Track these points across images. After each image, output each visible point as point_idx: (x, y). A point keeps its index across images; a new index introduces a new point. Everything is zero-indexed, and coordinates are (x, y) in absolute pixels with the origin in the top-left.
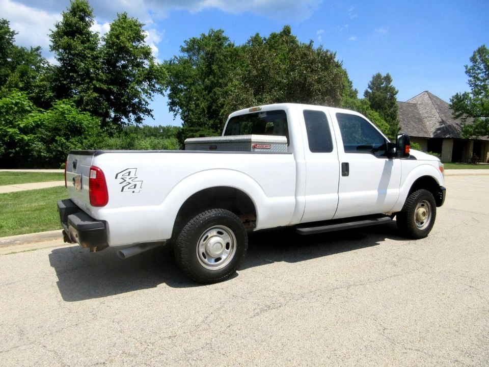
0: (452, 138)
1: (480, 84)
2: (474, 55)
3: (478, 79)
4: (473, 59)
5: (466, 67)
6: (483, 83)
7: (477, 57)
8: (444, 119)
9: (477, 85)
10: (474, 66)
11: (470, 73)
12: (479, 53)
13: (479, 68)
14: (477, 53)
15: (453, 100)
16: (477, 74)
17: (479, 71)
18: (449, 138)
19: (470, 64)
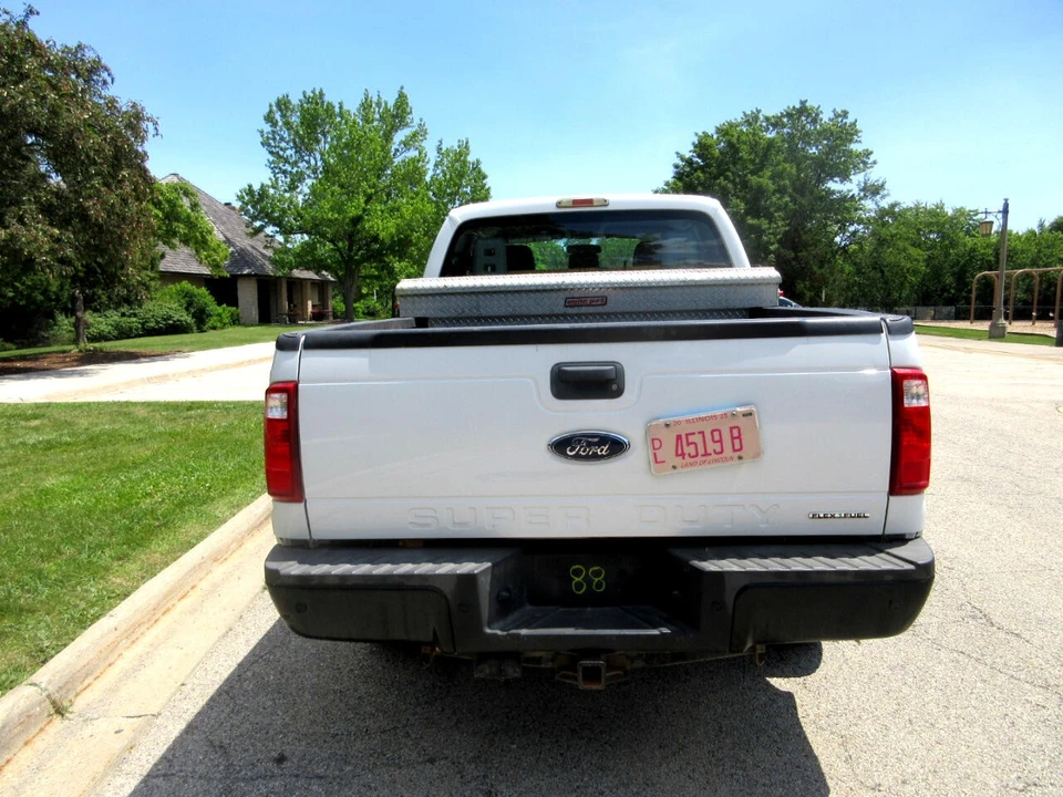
0: (255, 275)
1: (290, 169)
2: (271, 111)
3: (286, 161)
4: (269, 118)
5: (262, 132)
6: (295, 169)
7: (278, 116)
8: (229, 235)
9: (284, 172)
10: (274, 132)
11: (269, 145)
12: (280, 110)
13: (282, 139)
14: (274, 108)
15: (243, 198)
16: (281, 149)
17: (283, 145)
18: (248, 275)
19: (267, 128)
